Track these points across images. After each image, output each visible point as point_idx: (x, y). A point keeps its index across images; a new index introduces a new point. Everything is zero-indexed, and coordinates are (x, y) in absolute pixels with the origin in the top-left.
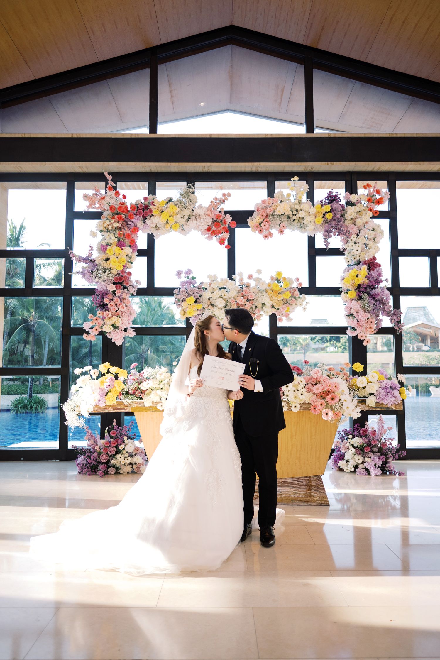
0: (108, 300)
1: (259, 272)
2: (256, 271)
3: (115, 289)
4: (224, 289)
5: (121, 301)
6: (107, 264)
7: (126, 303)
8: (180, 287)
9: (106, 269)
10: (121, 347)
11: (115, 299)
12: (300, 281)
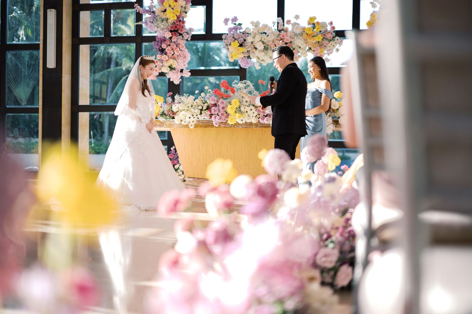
0: (165, 45)
1: (297, 17)
2: (294, 17)
3: (171, 36)
4: (264, 34)
5: (177, 46)
6: (164, 15)
7: (180, 48)
8: (228, 32)
9: (164, 19)
10: (179, 85)
11: (172, 44)
12: (334, 25)
